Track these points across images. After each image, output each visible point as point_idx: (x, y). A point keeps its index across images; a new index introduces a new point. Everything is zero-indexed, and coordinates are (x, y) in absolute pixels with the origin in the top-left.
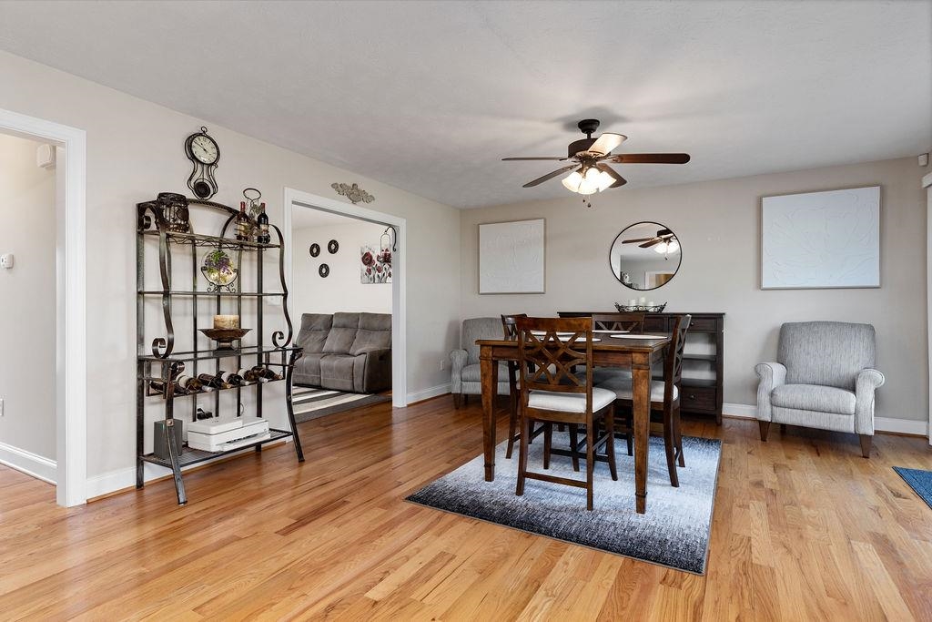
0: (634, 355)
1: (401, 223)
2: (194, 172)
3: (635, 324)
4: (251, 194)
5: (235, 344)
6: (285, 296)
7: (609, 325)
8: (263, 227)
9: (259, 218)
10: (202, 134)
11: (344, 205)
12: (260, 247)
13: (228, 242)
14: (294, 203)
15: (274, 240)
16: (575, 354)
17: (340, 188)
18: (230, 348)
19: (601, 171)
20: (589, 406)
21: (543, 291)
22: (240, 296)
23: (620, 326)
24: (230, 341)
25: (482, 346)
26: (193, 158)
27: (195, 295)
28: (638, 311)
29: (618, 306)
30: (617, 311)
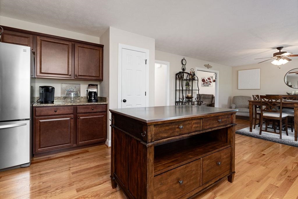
0: (294, 104)
1: (218, 72)
2: (183, 67)
3: (294, 98)
4: (192, 70)
5: (191, 100)
6: (199, 90)
7: (285, 98)
8: (194, 76)
9: (193, 75)
10: (184, 59)
11: (206, 69)
12: (192, 80)
13: (188, 79)
14: (197, 70)
15: (196, 79)
16: (277, 104)
17: (205, 66)
18: (190, 100)
19: (284, 59)
20: (281, 116)
21: (260, 89)
22: (189, 90)
23: (289, 98)
24: (190, 99)
25: (249, 102)
26: (183, 64)
27: (180, 90)
28: (295, 95)
29: (287, 93)
30: (287, 94)
